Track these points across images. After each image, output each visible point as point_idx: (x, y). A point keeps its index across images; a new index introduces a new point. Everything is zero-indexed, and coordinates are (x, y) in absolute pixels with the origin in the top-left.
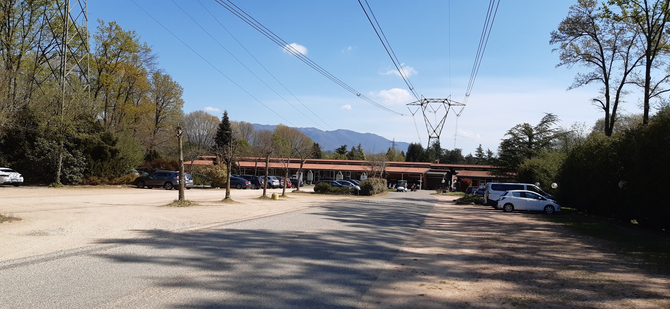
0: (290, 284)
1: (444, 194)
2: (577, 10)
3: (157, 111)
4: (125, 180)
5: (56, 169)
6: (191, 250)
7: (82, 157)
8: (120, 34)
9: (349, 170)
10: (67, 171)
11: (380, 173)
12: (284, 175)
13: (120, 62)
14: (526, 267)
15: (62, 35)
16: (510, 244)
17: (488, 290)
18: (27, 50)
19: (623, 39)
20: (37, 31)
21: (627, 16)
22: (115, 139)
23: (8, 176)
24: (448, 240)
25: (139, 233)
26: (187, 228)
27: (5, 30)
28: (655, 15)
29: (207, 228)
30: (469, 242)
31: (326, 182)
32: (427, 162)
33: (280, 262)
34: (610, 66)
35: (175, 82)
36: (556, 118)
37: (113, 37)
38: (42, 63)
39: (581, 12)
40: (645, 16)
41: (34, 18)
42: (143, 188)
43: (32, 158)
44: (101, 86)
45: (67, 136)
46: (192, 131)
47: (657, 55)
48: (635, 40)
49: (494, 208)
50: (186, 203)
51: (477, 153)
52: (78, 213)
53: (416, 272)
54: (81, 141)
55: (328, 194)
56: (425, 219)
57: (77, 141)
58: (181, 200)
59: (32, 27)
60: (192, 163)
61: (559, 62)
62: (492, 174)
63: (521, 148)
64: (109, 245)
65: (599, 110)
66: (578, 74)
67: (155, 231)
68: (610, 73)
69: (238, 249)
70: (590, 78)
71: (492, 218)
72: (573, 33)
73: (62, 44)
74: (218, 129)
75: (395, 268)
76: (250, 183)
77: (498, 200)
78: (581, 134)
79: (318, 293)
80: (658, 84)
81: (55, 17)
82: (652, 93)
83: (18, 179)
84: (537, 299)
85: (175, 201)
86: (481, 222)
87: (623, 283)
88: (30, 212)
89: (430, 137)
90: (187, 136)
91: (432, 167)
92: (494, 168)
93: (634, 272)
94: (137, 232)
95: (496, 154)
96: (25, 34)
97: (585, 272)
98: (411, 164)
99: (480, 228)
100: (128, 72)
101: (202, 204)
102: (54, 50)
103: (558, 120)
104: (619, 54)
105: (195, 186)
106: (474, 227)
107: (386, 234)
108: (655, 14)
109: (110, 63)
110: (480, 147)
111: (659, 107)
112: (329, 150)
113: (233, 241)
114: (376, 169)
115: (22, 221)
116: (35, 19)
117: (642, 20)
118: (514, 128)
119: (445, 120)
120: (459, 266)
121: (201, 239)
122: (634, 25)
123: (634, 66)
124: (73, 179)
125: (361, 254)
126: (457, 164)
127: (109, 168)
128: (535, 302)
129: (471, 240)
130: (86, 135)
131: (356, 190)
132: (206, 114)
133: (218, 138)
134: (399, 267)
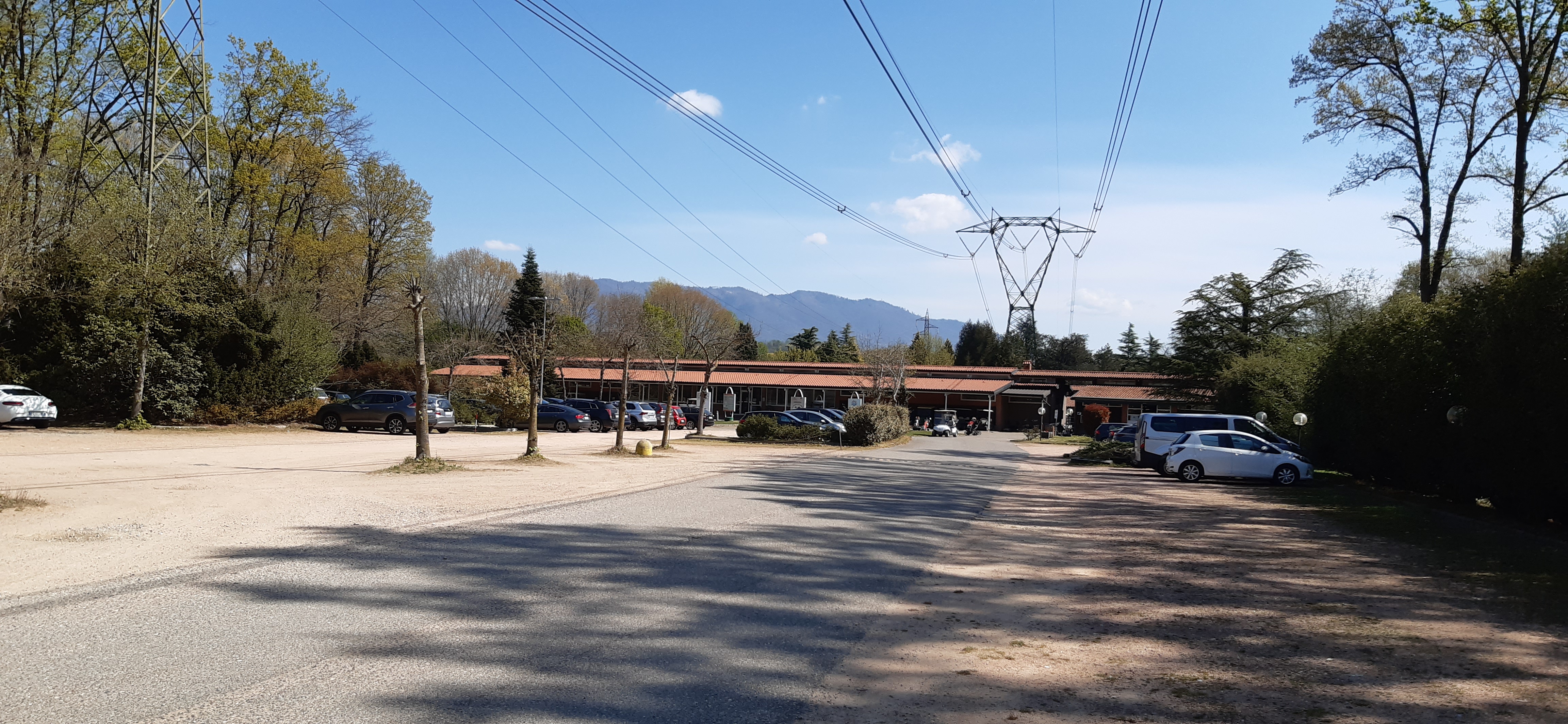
0: (659, 650)
1: (1044, 440)
2: (1355, 5)
3: (370, 249)
4: (293, 413)
5: (134, 386)
6: (435, 573)
7: (192, 360)
8: (281, 69)
9: (820, 387)
10: (159, 393)
11: (892, 393)
12: (666, 399)
13: (283, 137)
14: (1217, 609)
15: (145, 73)
16: (1185, 555)
17: (1122, 660)
18: (65, 110)
19: (1462, 73)
20: (88, 66)
21: (1473, 19)
22: (270, 317)
23: (21, 404)
24: (1040, 546)
25: (316, 533)
26: (431, 522)
27: (14, 64)
28: (1538, 16)
29: (477, 523)
30: (1090, 551)
31: (765, 414)
32: (1005, 366)
33: (640, 600)
34: (1432, 137)
35: (412, 182)
36: (1306, 260)
37: (265, 78)
38: (101, 141)
39: (1365, 10)
40: (1515, 18)
41: (80, 35)
42: (337, 430)
43: (78, 362)
44: (239, 193)
45: (156, 310)
46: (454, 296)
47: (1543, 110)
48: (1490, 75)
49: (1157, 473)
50: (433, 463)
51: (1124, 345)
52: (180, 489)
53: (958, 620)
54: (192, 322)
55: (770, 442)
56: (991, 500)
57: (182, 323)
58: (421, 457)
59: (77, 57)
60: (451, 373)
61: (1313, 127)
62: (1157, 394)
63: (1226, 332)
64: (245, 561)
65: (1406, 240)
66: (1357, 156)
67: (356, 529)
68: (1433, 154)
69: (546, 569)
70: (1385, 166)
71: (1151, 495)
72: (1346, 60)
73: (145, 95)
74: (513, 291)
75: (910, 612)
76: (587, 418)
77: (1167, 454)
78: (1365, 297)
79: (723, 668)
80: (1544, 178)
81: (129, 33)
82: (1529, 200)
83: (45, 410)
84: (1233, 681)
85: (408, 461)
86: (1122, 505)
87: (1439, 644)
88: (68, 487)
89: (1012, 308)
90: (442, 310)
91: (1015, 378)
92: (1160, 380)
93: (1470, 618)
94: (312, 531)
95: (1167, 349)
96: (60, 72)
97: (1354, 620)
98: (966, 372)
99: (1119, 518)
100: (302, 159)
101: (471, 466)
102: (128, 108)
103: (1312, 266)
104: (1453, 108)
105: (459, 425)
106: (1106, 516)
107: (896, 533)
108: (1537, 14)
109: (260, 138)
110: (1130, 331)
111: (1550, 232)
112: (776, 339)
113: (535, 551)
114: (884, 383)
115: (47, 507)
116: (82, 37)
117: (1506, 29)
118: (1209, 285)
119: (1047, 267)
120: (1059, 606)
121: (460, 547)
122: (1488, 41)
123: (1488, 137)
124: (173, 410)
125: (833, 580)
126: (1075, 370)
127: (257, 384)
128: (1227, 686)
129: (1093, 547)
130: (200, 308)
131: (836, 432)
132: (486, 256)
133: (513, 313)
134: (919, 608)
